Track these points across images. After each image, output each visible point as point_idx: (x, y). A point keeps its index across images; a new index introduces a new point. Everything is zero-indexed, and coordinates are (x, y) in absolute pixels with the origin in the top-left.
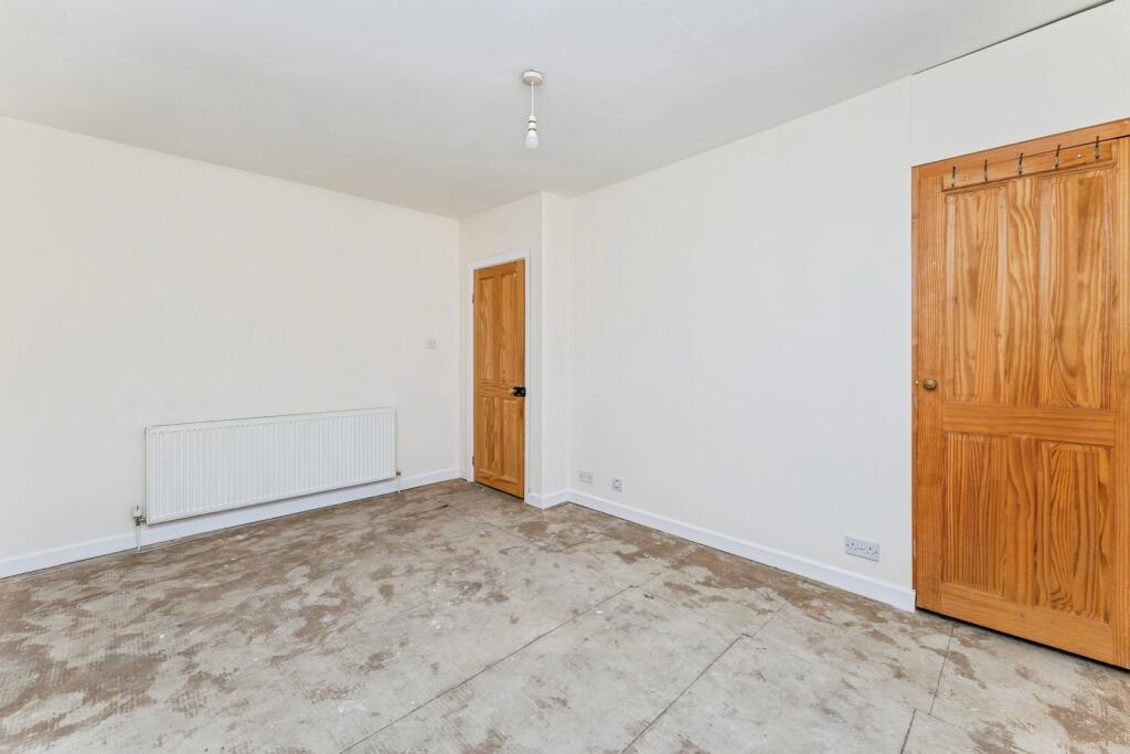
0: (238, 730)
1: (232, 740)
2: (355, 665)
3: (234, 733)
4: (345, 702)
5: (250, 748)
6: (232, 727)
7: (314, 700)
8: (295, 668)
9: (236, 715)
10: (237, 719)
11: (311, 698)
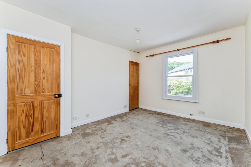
0: (185, 162)
1: (187, 161)
2: (158, 152)
3: (186, 162)
4: (168, 149)
5: (186, 157)
6: (185, 163)
7: (171, 154)
8: (165, 161)
9: (183, 164)
10: (183, 163)
11: (171, 155)
